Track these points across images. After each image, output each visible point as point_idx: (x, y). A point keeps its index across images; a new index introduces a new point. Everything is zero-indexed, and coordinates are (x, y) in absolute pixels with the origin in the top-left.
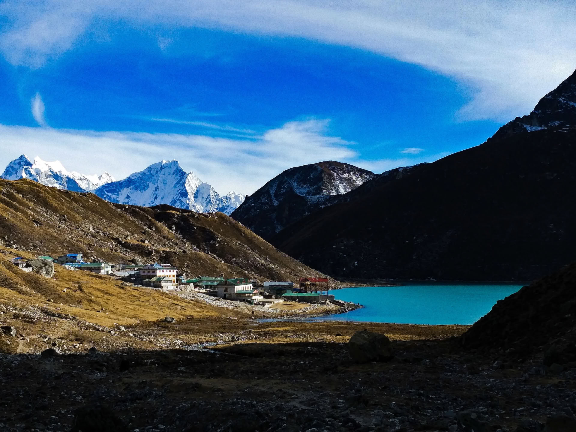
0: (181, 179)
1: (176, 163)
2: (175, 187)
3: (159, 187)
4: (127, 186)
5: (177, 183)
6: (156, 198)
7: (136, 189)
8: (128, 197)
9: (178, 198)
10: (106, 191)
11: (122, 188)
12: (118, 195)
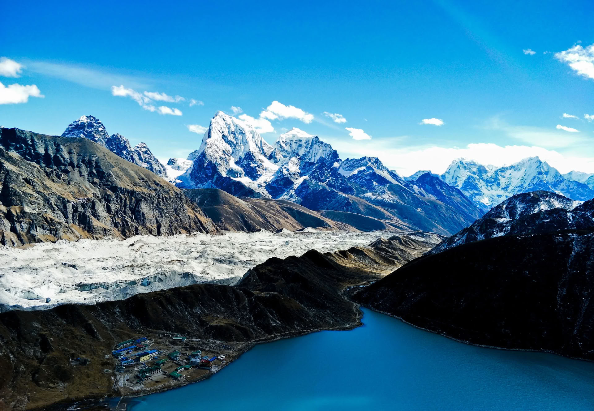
0: (539, 165)
1: (537, 157)
2: (536, 169)
3: (527, 170)
4: (510, 169)
5: (537, 167)
6: (525, 175)
7: (515, 170)
8: (510, 174)
9: (537, 175)
10: (500, 171)
11: (507, 170)
12: (505, 173)
